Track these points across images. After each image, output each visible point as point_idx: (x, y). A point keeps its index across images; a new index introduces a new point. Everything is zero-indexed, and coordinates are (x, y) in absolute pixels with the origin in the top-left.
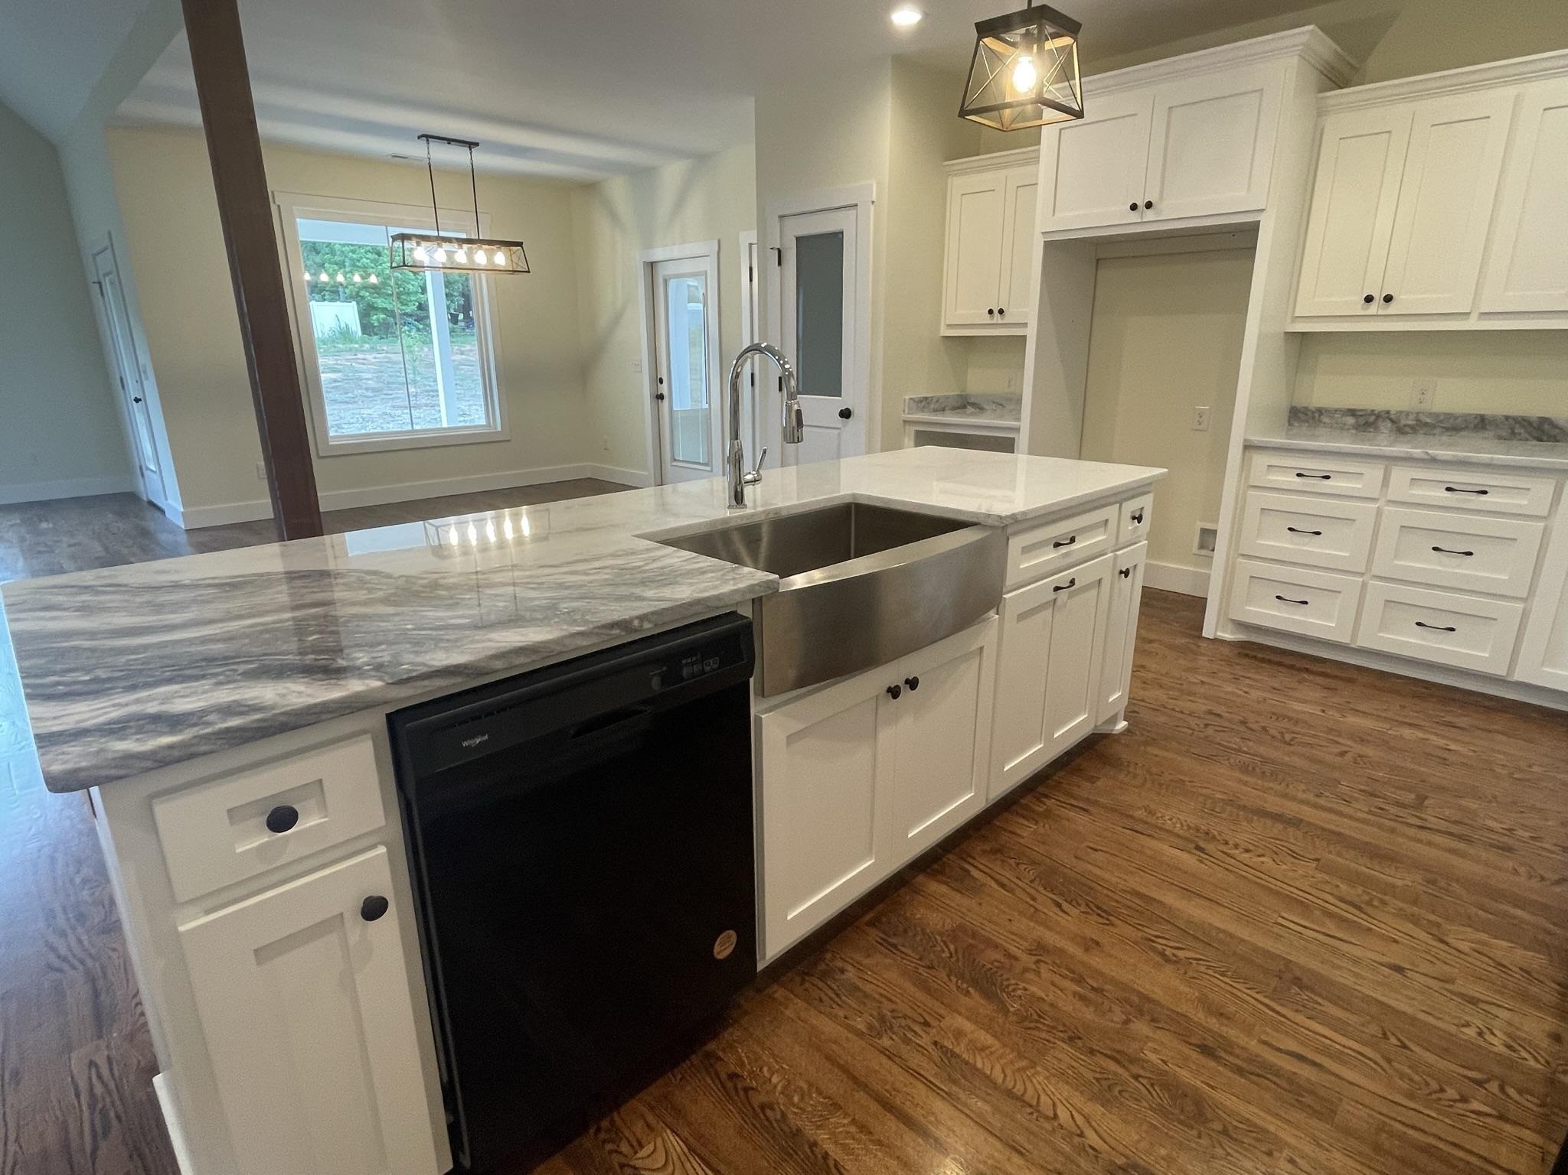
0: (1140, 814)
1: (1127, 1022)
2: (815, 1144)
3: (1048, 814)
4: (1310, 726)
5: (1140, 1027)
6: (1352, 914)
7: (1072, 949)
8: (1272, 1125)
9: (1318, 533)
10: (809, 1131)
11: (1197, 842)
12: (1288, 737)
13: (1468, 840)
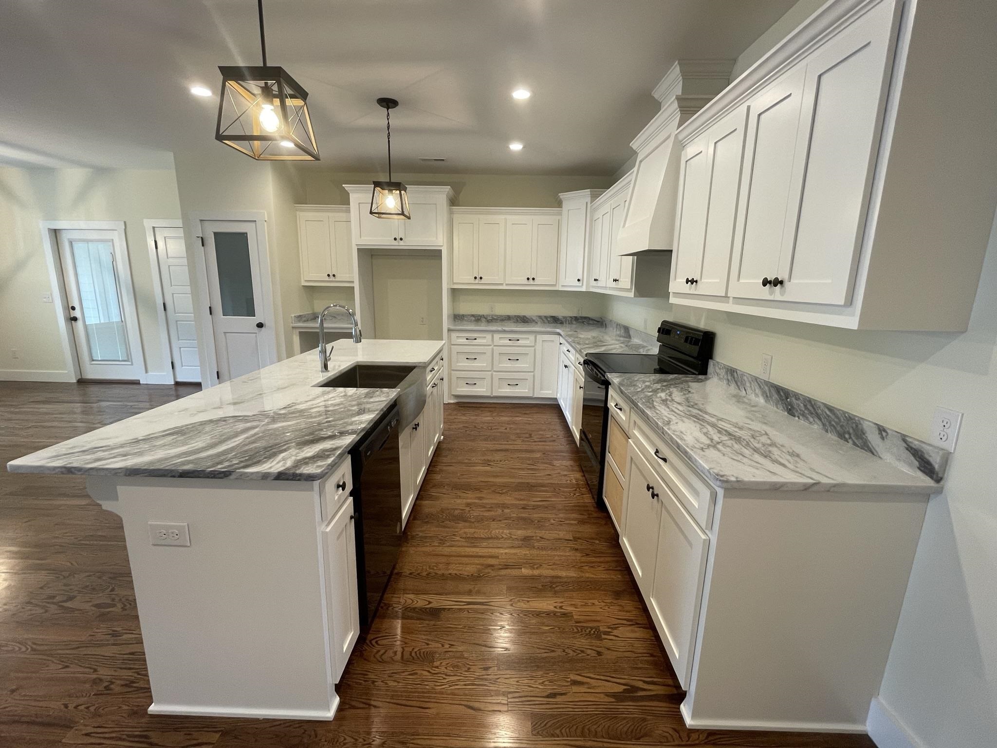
0: (466, 461)
1: (503, 511)
2: (450, 574)
3: (441, 471)
4: (494, 423)
5: (506, 511)
6: (532, 467)
7: (477, 501)
8: (546, 516)
9: (476, 359)
10: (447, 572)
11: (487, 463)
12: (490, 428)
13: (545, 441)
